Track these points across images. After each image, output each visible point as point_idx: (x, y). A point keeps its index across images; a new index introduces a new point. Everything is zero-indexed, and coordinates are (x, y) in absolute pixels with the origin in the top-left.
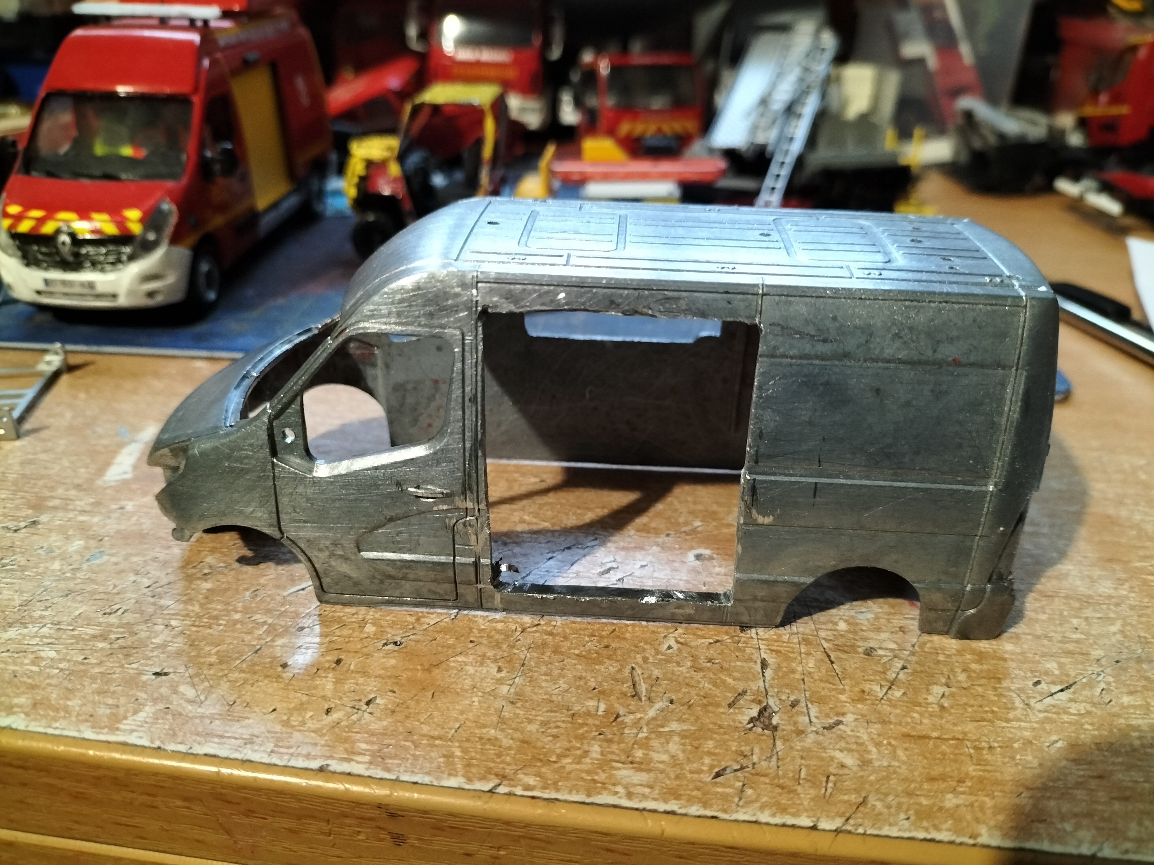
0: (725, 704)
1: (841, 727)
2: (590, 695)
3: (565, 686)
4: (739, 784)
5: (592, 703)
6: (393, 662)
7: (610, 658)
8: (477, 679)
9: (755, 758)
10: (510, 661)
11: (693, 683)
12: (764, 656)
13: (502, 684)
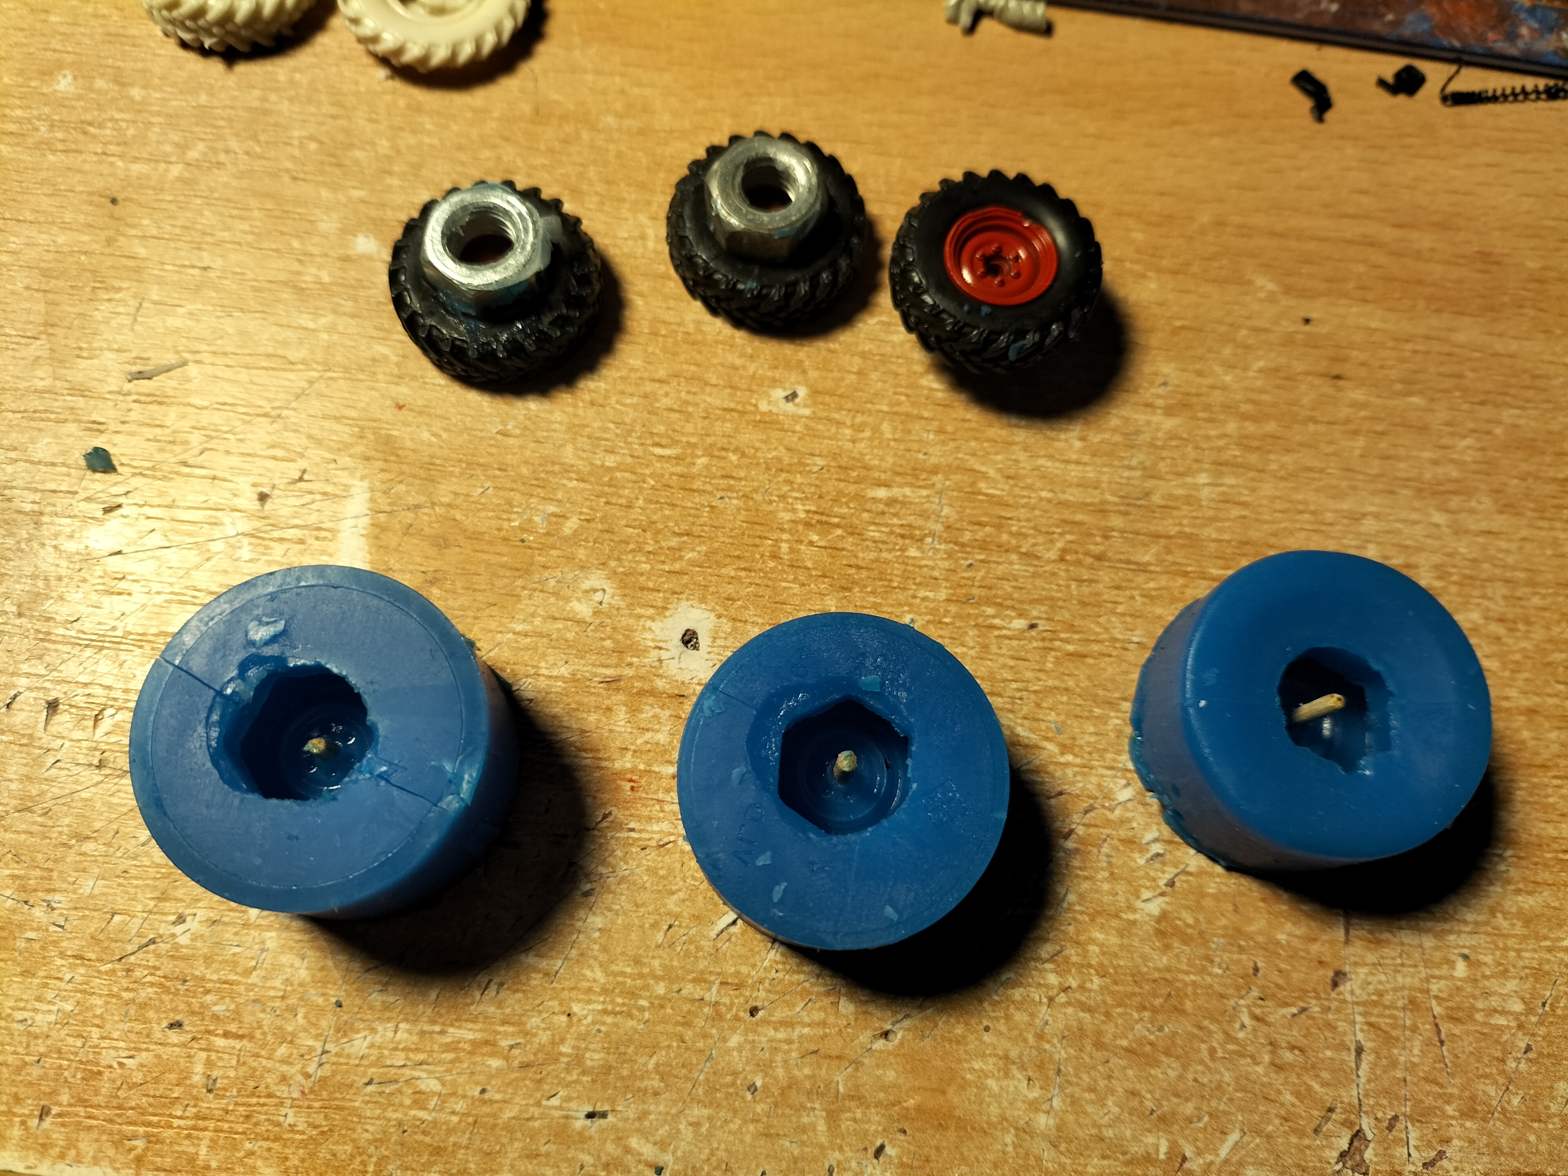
0: (1309, 1131)
1: (1443, 1162)
2: (1148, 1126)
3: (1115, 1110)
5: (1150, 1139)
6: (891, 1075)
7: (1168, 1054)
8: (1005, 1104)
10: (1041, 1067)
11: (1272, 1095)
12: (1360, 1036)
13: (1037, 1110)
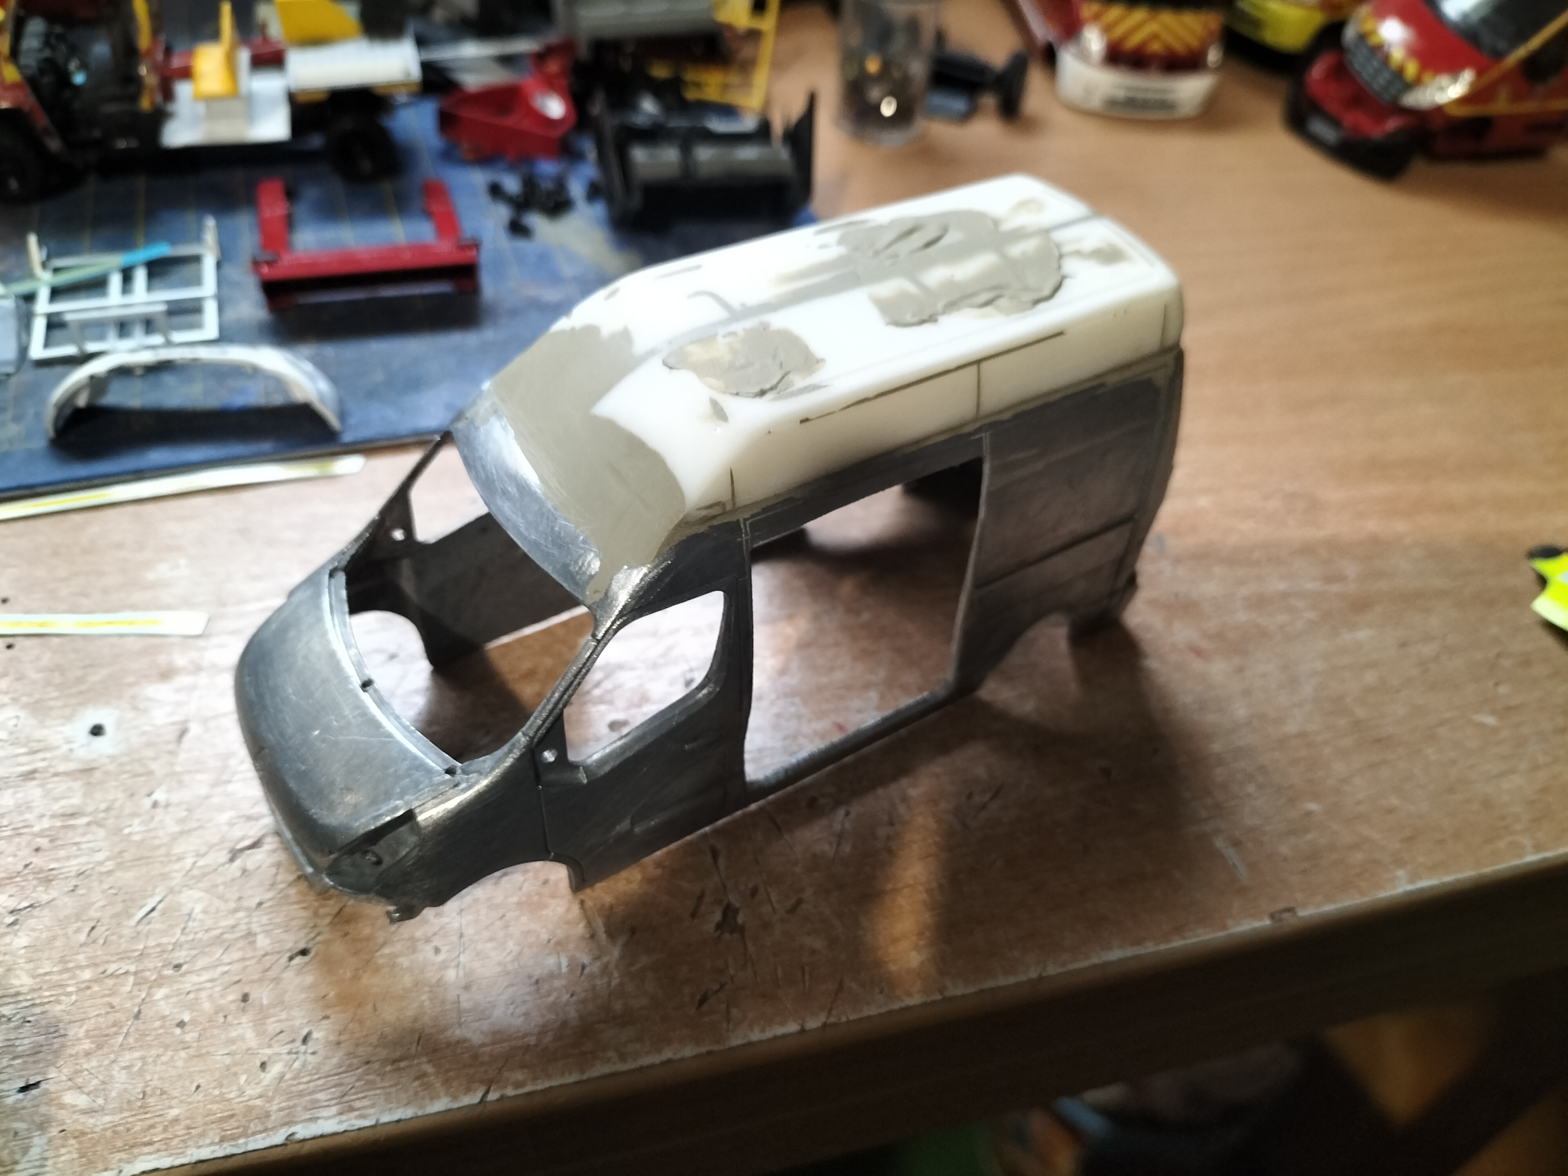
0: (687, 915)
1: (803, 906)
4: (724, 1006)
6: (310, 978)
9: (732, 971)
